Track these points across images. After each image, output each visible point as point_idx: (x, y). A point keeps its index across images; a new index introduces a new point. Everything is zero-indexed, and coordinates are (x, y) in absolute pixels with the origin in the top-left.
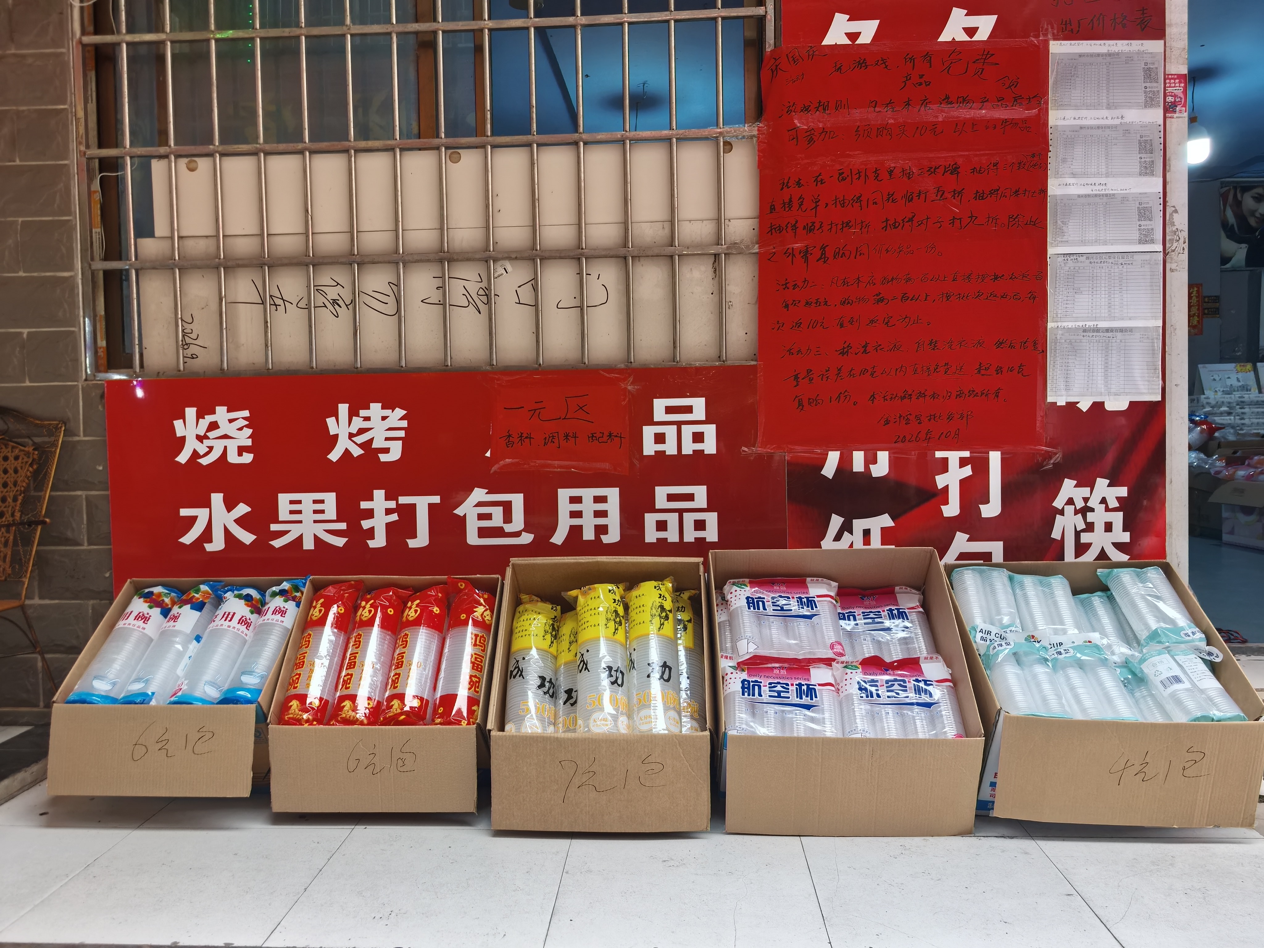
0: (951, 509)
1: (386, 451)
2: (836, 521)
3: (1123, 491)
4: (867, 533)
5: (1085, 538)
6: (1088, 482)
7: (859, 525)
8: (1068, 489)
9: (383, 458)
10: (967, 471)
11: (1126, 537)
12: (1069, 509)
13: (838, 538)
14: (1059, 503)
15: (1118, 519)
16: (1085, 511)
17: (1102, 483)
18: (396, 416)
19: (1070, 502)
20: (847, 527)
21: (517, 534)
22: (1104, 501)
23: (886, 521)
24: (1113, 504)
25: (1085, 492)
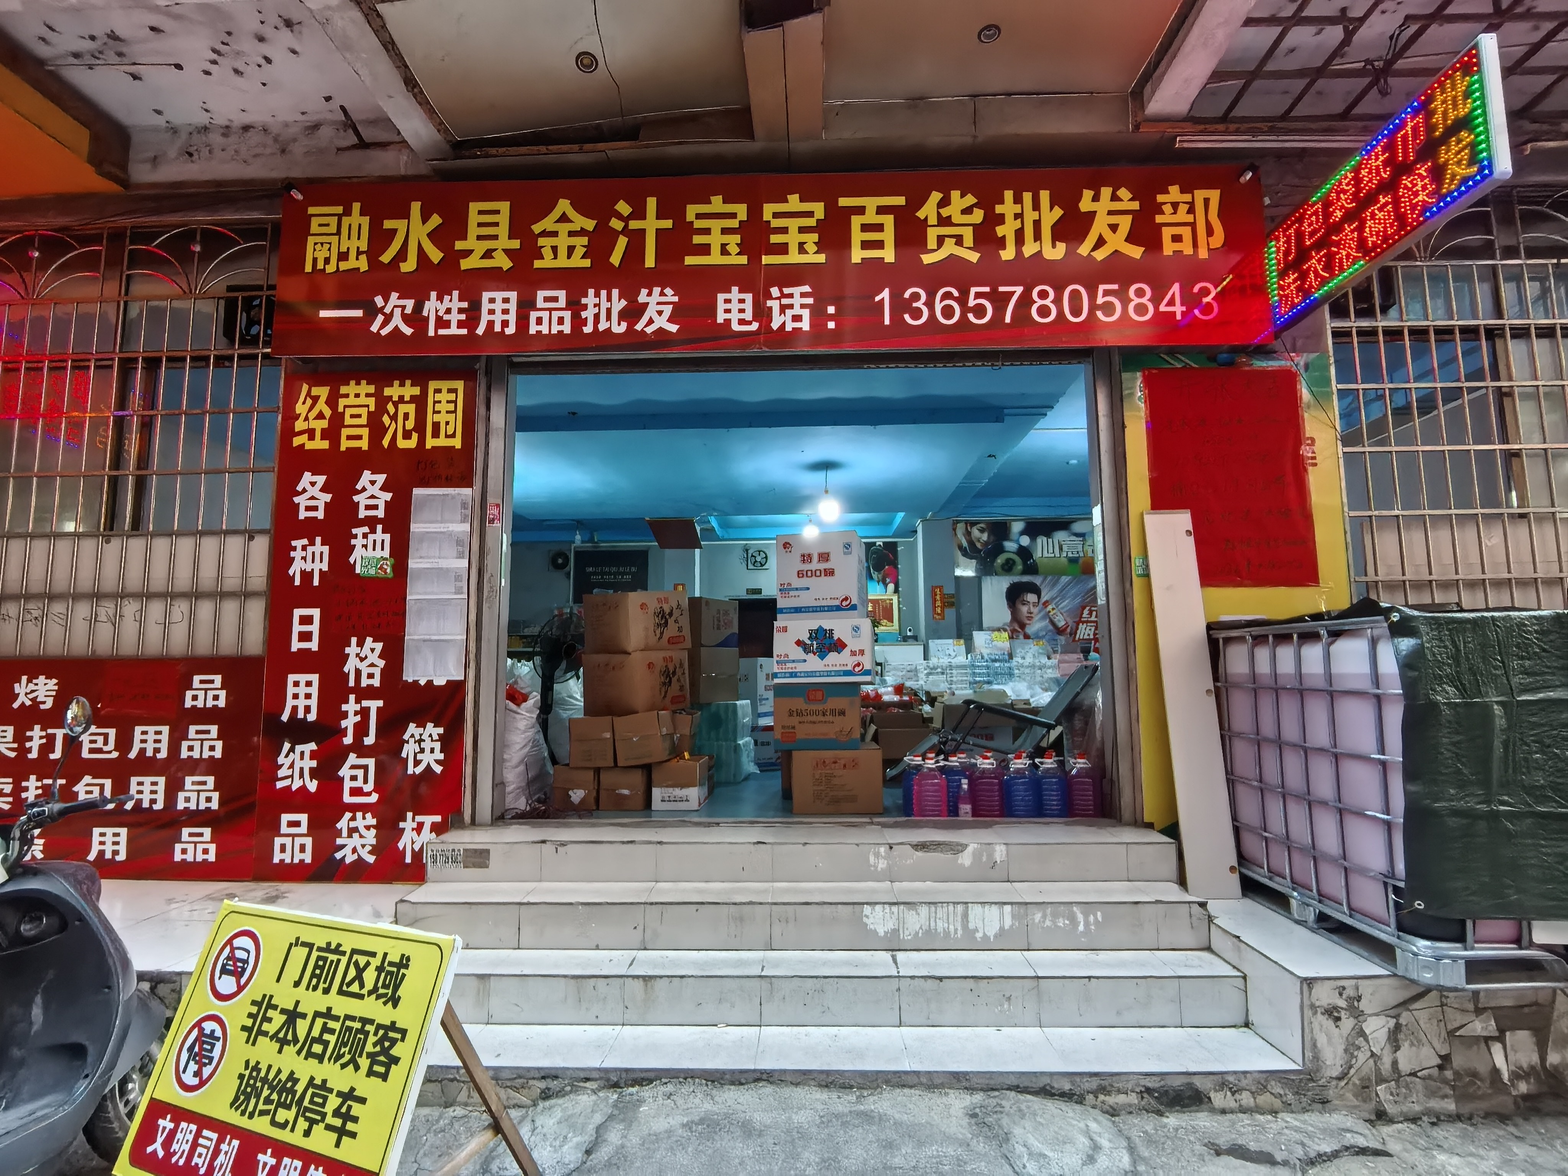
0: (348, 740)
1: (44, 703)
2: (287, 746)
3: (441, 730)
4: (302, 753)
5: (419, 757)
6: (422, 725)
7: (299, 748)
8: (412, 728)
9: (42, 707)
10: (358, 718)
11: (441, 757)
12: (412, 740)
13: (287, 756)
14: (406, 737)
15: (437, 746)
16: (420, 741)
17: (430, 725)
18: (52, 684)
19: (412, 736)
20: (292, 750)
21: (110, 752)
22: (430, 736)
23: (313, 746)
25: (421, 730)
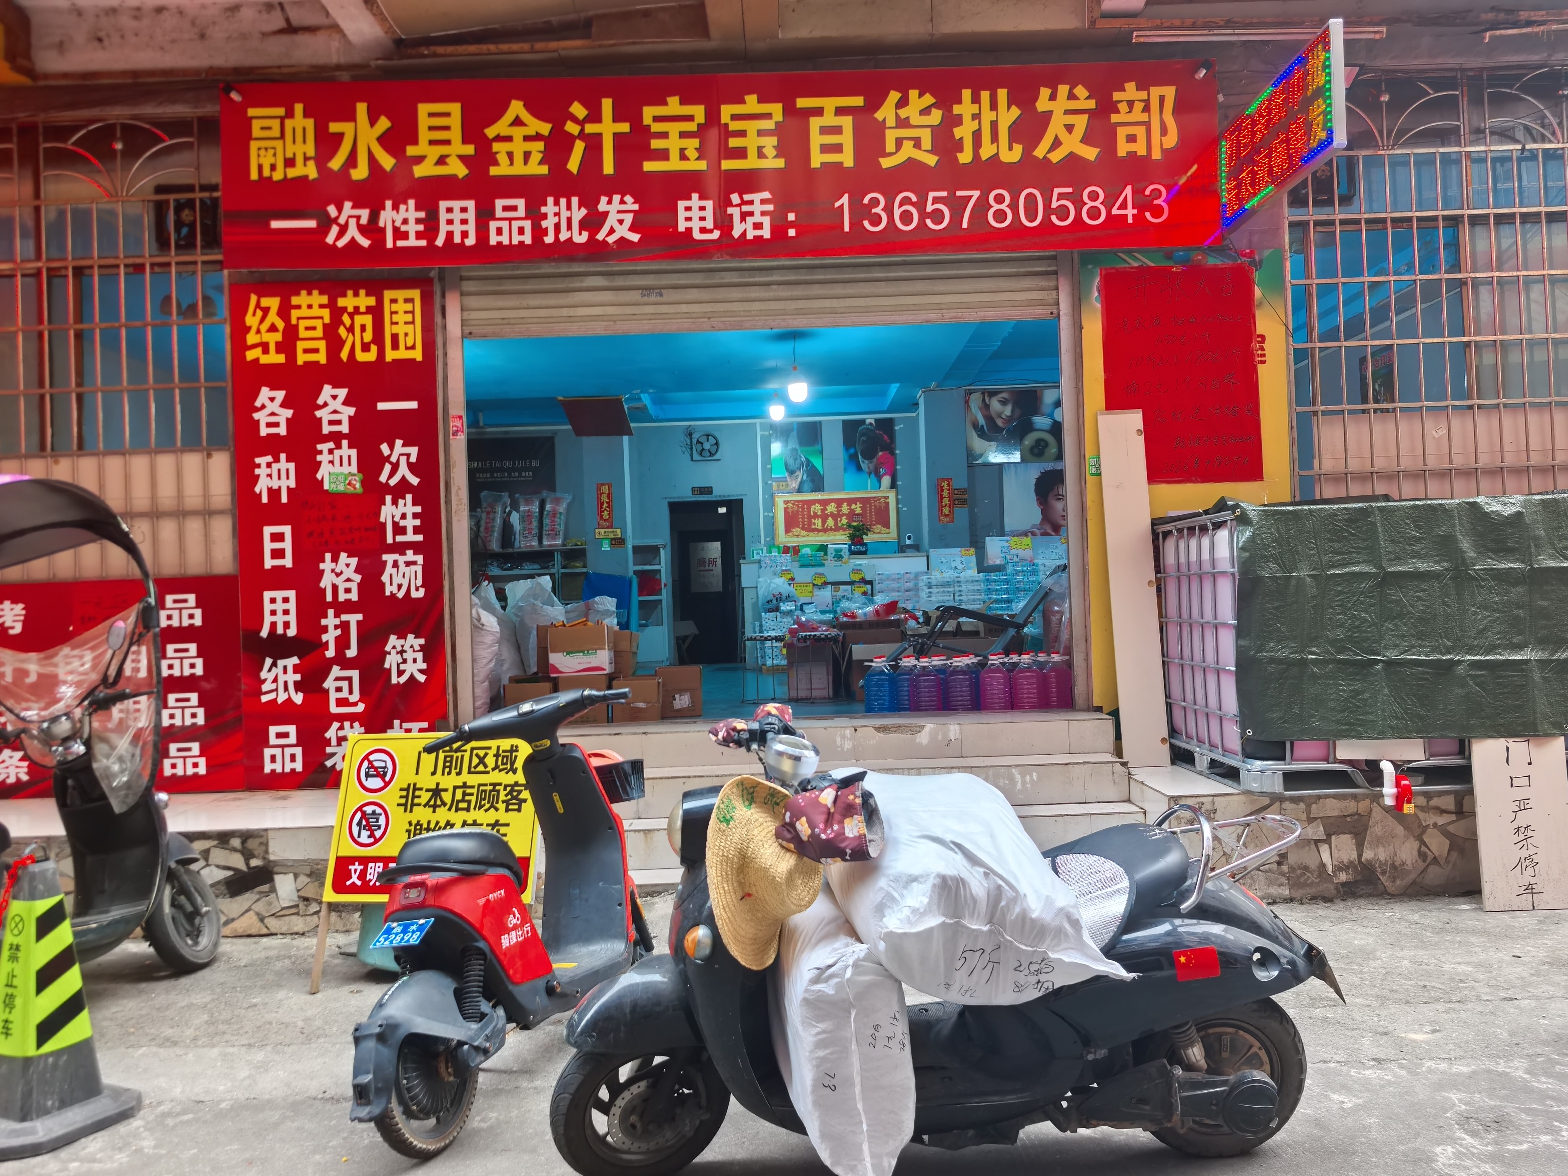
0: (330, 653)
1: (13, 628)
2: (268, 661)
3: (422, 641)
4: (285, 668)
5: (402, 667)
6: (402, 636)
7: (281, 663)
8: (393, 640)
9: (11, 632)
10: (339, 632)
11: (424, 666)
12: (394, 652)
13: (270, 670)
14: (388, 648)
15: (420, 656)
16: (402, 652)
17: (410, 637)
18: (19, 608)
19: (394, 647)
20: (274, 664)
22: (412, 647)
23: (295, 660)
24: (417, 648)
25: (402, 641)
